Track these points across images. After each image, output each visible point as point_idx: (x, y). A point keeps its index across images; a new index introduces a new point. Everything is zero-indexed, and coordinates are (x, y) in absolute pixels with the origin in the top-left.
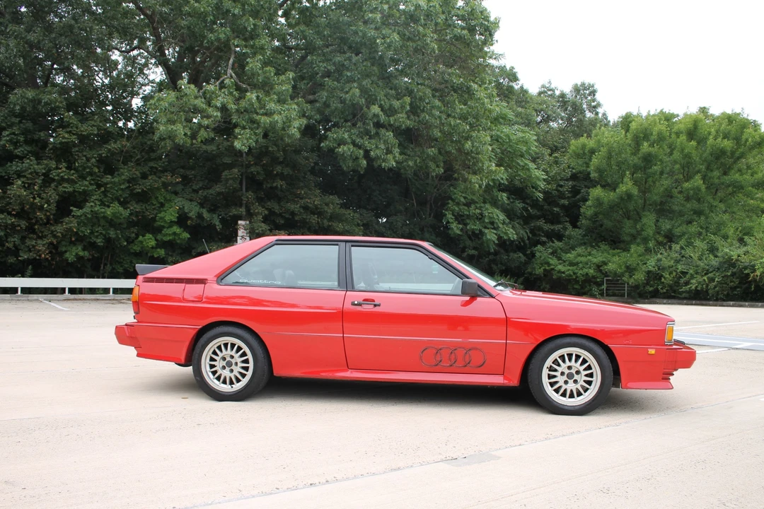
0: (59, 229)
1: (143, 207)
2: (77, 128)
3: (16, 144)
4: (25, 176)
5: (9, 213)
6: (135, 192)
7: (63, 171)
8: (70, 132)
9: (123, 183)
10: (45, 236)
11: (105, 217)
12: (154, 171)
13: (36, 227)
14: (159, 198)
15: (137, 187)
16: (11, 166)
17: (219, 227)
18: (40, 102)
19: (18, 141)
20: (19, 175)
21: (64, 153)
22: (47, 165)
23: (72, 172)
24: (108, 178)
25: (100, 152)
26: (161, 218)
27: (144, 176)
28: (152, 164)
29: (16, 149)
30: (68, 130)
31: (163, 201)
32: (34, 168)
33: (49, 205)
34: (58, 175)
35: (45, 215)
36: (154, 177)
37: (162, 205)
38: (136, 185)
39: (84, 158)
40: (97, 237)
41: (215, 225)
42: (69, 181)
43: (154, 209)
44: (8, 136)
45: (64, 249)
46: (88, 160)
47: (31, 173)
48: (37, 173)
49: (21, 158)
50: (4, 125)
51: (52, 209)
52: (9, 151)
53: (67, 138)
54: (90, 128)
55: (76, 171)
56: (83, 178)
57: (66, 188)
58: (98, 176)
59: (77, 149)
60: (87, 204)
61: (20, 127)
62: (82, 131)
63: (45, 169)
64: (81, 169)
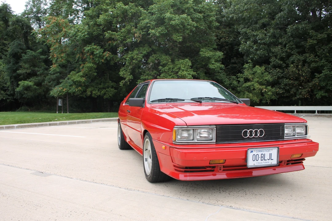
0: (310, 84)
2: (317, 37)
4: (295, 63)
5: (290, 79)
8: (314, 39)
10: (306, 88)
13: (303, 84)
16: (290, 59)
19: (293, 48)
20: (293, 63)
21: (312, 49)
22: (305, 56)
23: (317, 57)
25: (330, 46)
29: (292, 51)
30: (313, 38)
32: (298, 58)
33: (305, 74)
34: (310, 60)
35: (304, 78)
39: (322, 50)
40: (329, 86)
42: (314, 61)
44: (288, 46)
45: (316, 93)
46: (324, 50)
47: (297, 61)
48: (300, 60)
49: (293, 54)
50: (287, 42)
51: (307, 75)
52: (290, 53)
53: (311, 42)
54: (323, 35)
55: (319, 57)
56: (321, 60)
57: (313, 65)
58: (330, 57)
59: (318, 46)
60: (323, 71)
61: (294, 42)
62: (319, 37)
63: (304, 58)
64: (320, 55)
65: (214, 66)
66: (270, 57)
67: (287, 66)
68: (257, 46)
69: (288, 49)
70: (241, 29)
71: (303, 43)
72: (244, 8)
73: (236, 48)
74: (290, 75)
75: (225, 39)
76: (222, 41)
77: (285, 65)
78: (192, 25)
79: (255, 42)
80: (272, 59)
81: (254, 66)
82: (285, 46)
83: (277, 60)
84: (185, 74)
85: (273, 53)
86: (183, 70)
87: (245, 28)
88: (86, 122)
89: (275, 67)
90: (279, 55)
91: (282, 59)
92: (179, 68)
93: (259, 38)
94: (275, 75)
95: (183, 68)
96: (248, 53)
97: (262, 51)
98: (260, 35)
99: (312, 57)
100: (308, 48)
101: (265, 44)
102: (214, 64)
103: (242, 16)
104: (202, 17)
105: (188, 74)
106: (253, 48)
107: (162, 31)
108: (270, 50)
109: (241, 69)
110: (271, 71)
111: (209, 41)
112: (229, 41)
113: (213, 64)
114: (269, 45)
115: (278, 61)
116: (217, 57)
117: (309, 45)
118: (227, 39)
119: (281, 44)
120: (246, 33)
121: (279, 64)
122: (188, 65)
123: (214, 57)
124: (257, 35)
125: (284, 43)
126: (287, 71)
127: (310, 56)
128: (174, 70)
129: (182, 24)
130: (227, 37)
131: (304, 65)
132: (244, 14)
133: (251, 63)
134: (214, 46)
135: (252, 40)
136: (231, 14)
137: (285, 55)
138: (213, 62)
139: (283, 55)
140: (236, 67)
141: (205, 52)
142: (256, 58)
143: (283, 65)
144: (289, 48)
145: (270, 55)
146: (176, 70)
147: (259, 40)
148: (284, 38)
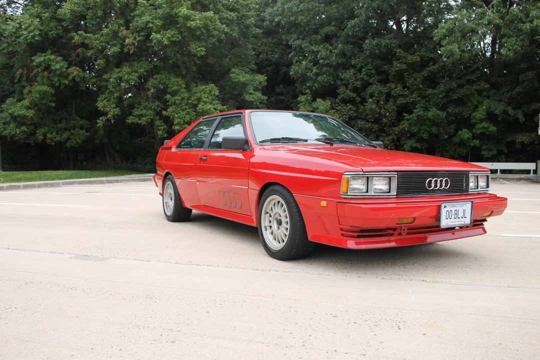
0: (397, 129)
1: (461, 109)
2: (406, 59)
3: (370, 76)
4: (374, 96)
5: (367, 121)
6: (452, 99)
7: (398, 89)
8: (402, 62)
9: (441, 94)
10: (390, 135)
11: (429, 119)
12: (469, 82)
13: (385, 128)
14: (474, 102)
15: (455, 95)
16: (368, 90)
17: (522, 119)
18: (381, 44)
19: (372, 74)
20: (371, 97)
21: (400, 77)
22: (389, 87)
23: (406, 89)
24: (430, 91)
25: (424, 73)
26: (474, 117)
27: (461, 86)
28: (468, 77)
29: (370, 79)
30: (400, 61)
31: (476, 103)
32: (379, 90)
33: (389, 113)
34: (396, 93)
35: (388, 120)
36: (468, 86)
37: (477, 107)
38: (454, 94)
39: (413, 79)
40: (423, 133)
41: (519, 119)
42: (403, 96)
43: (469, 110)
44: (365, 71)
45: (403, 143)
46: (416, 79)
47: (378, 94)
48: (382, 93)
49: (372, 84)
50: (363, 64)
51: (392, 116)
52: (367, 81)
53: (399, 67)
54: (415, 57)
55: (409, 88)
56: (412, 93)
57: (401, 101)
58: (424, 91)
59: (407, 73)
60: (415, 111)
61: (373, 65)
62: (409, 60)
63: (387, 89)
64: (411, 87)
65: (253, 98)
66: (337, 87)
67: (363, 101)
68: (317, 68)
69: (364, 74)
70: (294, 41)
71: (386, 67)
72: (298, 9)
73: (283, 71)
74: (367, 115)
75: (267, 56)
76: (262, 58)
77: (360, 99)
78: (221, 29)
79: (316, 63)
80: (340, 90)
81: (314, 100)
82: (360, 71)
83: (348, 91)
84: (210, 109)
85: (342, 80)
86: (206, 103)
87: (298, 39)
88: (52, 185)
89: (345, 101)
90: (351, 84)
91: (355, 90)
92: (199, 100)
93: (321, 55)
94: (346, 115)
95: (205, 98)
96: (304, 79)
97: (325, 76)
98: (322, 51)
99: (399, 88)
100: (392, 76)
101: (329, 65)
102: (253, 94)
103: (295, 20)
104: (235, 18)
105: (214, 108)
106: (311, 72)
107: (172, 37)
108: (338, 75)
109: (291, 104)
110: (340, 107)
111: (244, 58)
112: (273, 58)
113: (251, 94)
114: (336, 67)
115: (349, 93)
116: (257, 82)
117: (396, 71)
118: (270, 54)
119: (354, 67)
120: (301, 48)
121: (351, 98)
122: (214, 95)
123: (252, 83)
124: (318, 52)
125: (359, 66)
126: (363, 109)
127: (396, 88)
128: (190, 101)
129: (206, 26)
130: (270, 51)
131: (387, 101)
132: (298, 17)
133: (309, 94)
134: (252, 66)
135: (310, 59)
136: (277, 16)
137: (360, 84)
138: (252, 91)
139: (358, 85)
140: (283, 100)
141: (239, 75)
142: (316, 87)
143: (357, 99)
144: (367, 74)
145: (338, 83)
146: (193, 101)
147: (322, 59)
148: (359, 58)
